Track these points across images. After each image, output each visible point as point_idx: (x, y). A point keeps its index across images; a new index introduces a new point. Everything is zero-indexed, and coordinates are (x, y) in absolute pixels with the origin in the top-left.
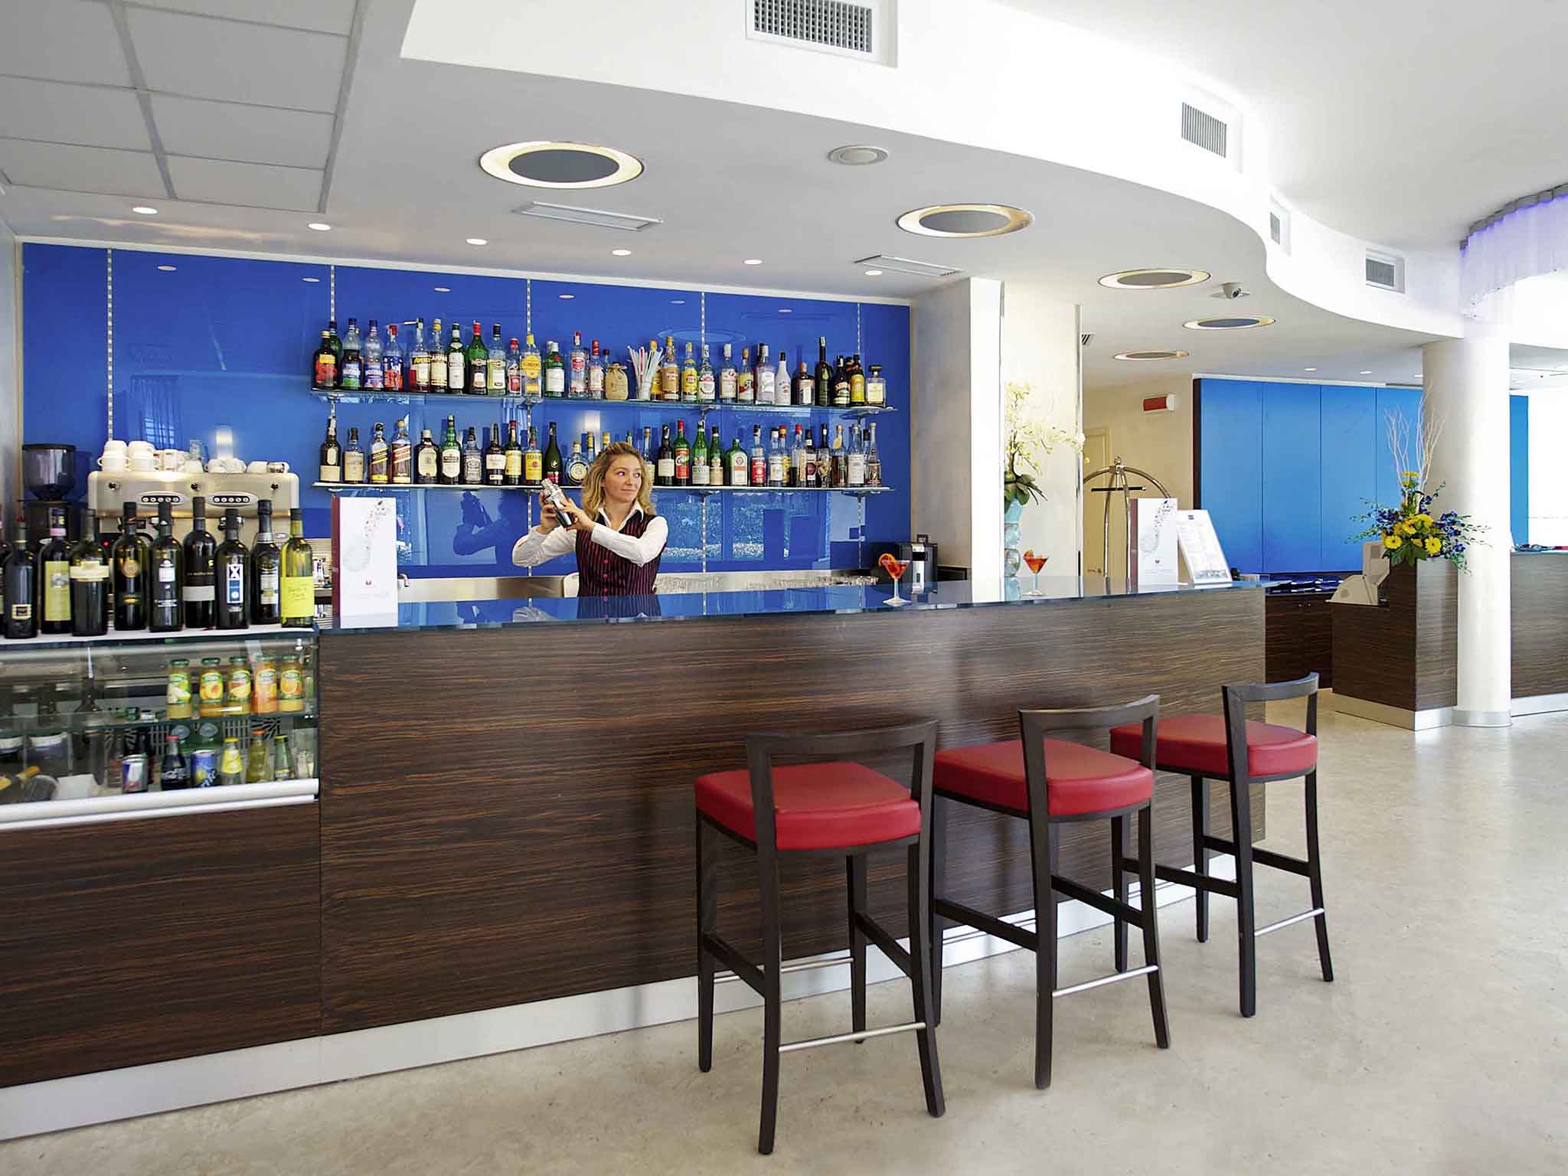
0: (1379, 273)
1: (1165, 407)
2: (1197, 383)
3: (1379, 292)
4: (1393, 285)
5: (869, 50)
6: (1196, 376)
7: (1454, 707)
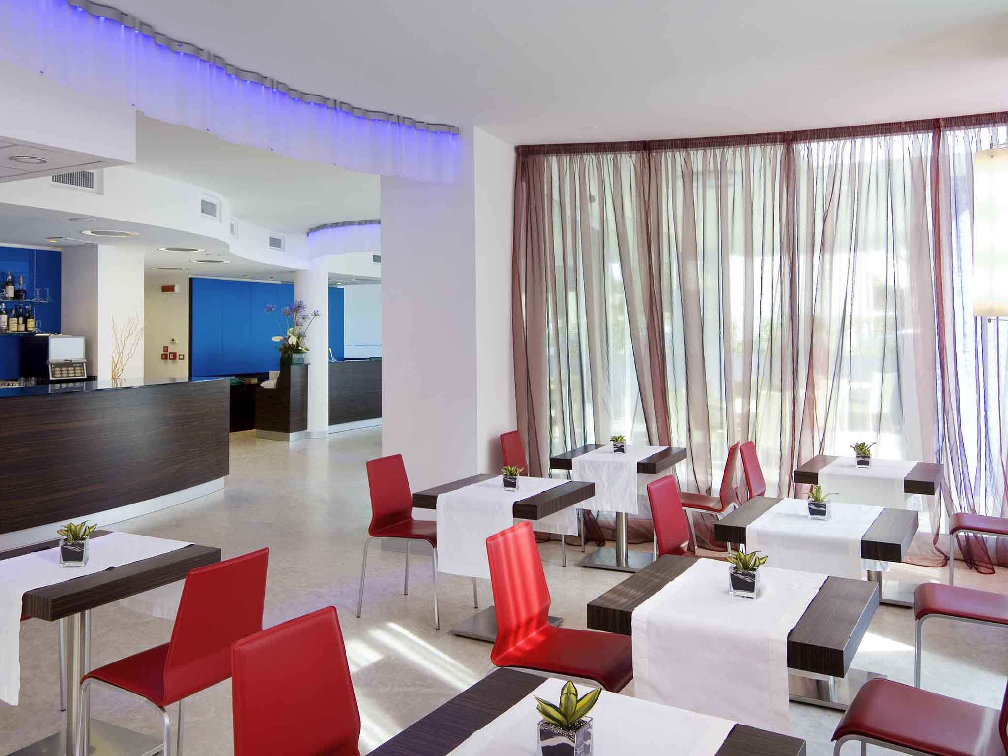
0: (275, 243)
1: (174, 291)
2: (191, 280)
3: (275, 251)
4: (280, 248)
5: (92, 188)
6: (189, 276)
7: (307, 431)
